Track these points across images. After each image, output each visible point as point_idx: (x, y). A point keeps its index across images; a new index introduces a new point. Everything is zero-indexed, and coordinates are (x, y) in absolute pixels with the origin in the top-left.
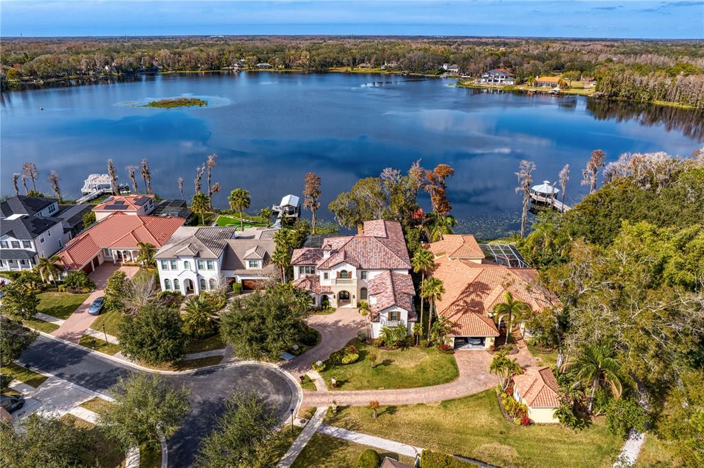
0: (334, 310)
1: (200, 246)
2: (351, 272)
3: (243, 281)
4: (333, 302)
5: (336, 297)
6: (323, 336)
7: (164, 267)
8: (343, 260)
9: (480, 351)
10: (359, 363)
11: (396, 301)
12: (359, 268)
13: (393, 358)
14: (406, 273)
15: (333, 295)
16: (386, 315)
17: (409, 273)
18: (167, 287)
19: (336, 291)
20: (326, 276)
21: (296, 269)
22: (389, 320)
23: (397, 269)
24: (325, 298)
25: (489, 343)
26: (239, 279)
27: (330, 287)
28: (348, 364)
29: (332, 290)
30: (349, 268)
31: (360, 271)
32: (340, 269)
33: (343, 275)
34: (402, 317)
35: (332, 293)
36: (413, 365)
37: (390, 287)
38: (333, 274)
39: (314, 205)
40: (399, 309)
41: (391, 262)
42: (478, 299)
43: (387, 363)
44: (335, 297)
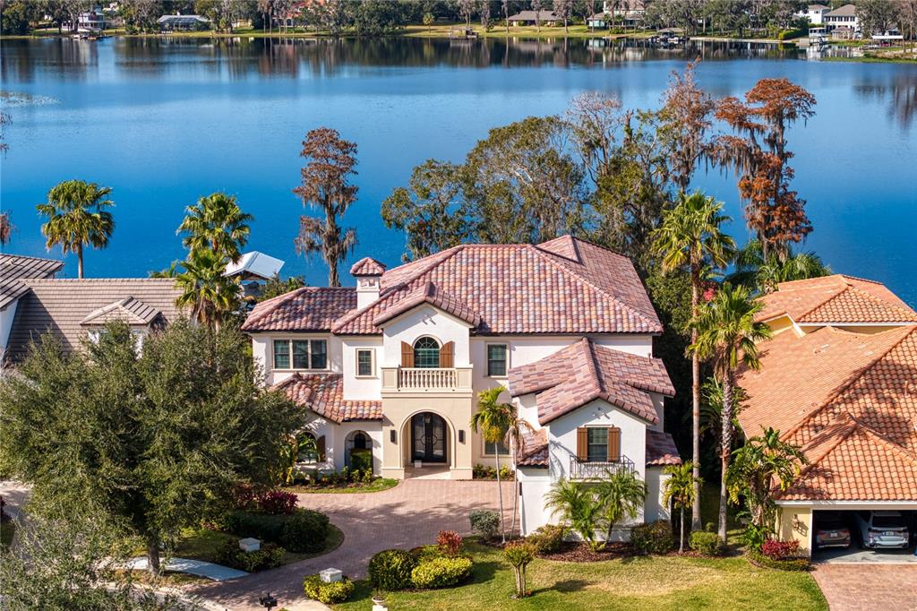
0: (391, 483)
2: (450, 345)
4: (388, 455)
5: (399, 437)
8: (423, 298)
10: (475, 588)
11: (601, 386)
12: (479, 330)
13: (591, 577)
14: (645, 350)
15: (387, 430)
16: (570, 440)
17: (656, 354)
19: (399, 415)
20: (364, 365)
21: (260, 350)
23: (614, 335)
24: (361, 443)
27: (377, 404)
28: (427, 587)
29: (386, 411)
30: (443, 328)
31: (483, 342)
32: (411, 335)
33: (426, 354)
34: (625, 450)
35: (381, 421)
36: (664, 590)
38: (387, 353)
39: (332, 239)
40: (614, 418)
41: (592, 312)
43: (571, 586)
44: (393, 439)
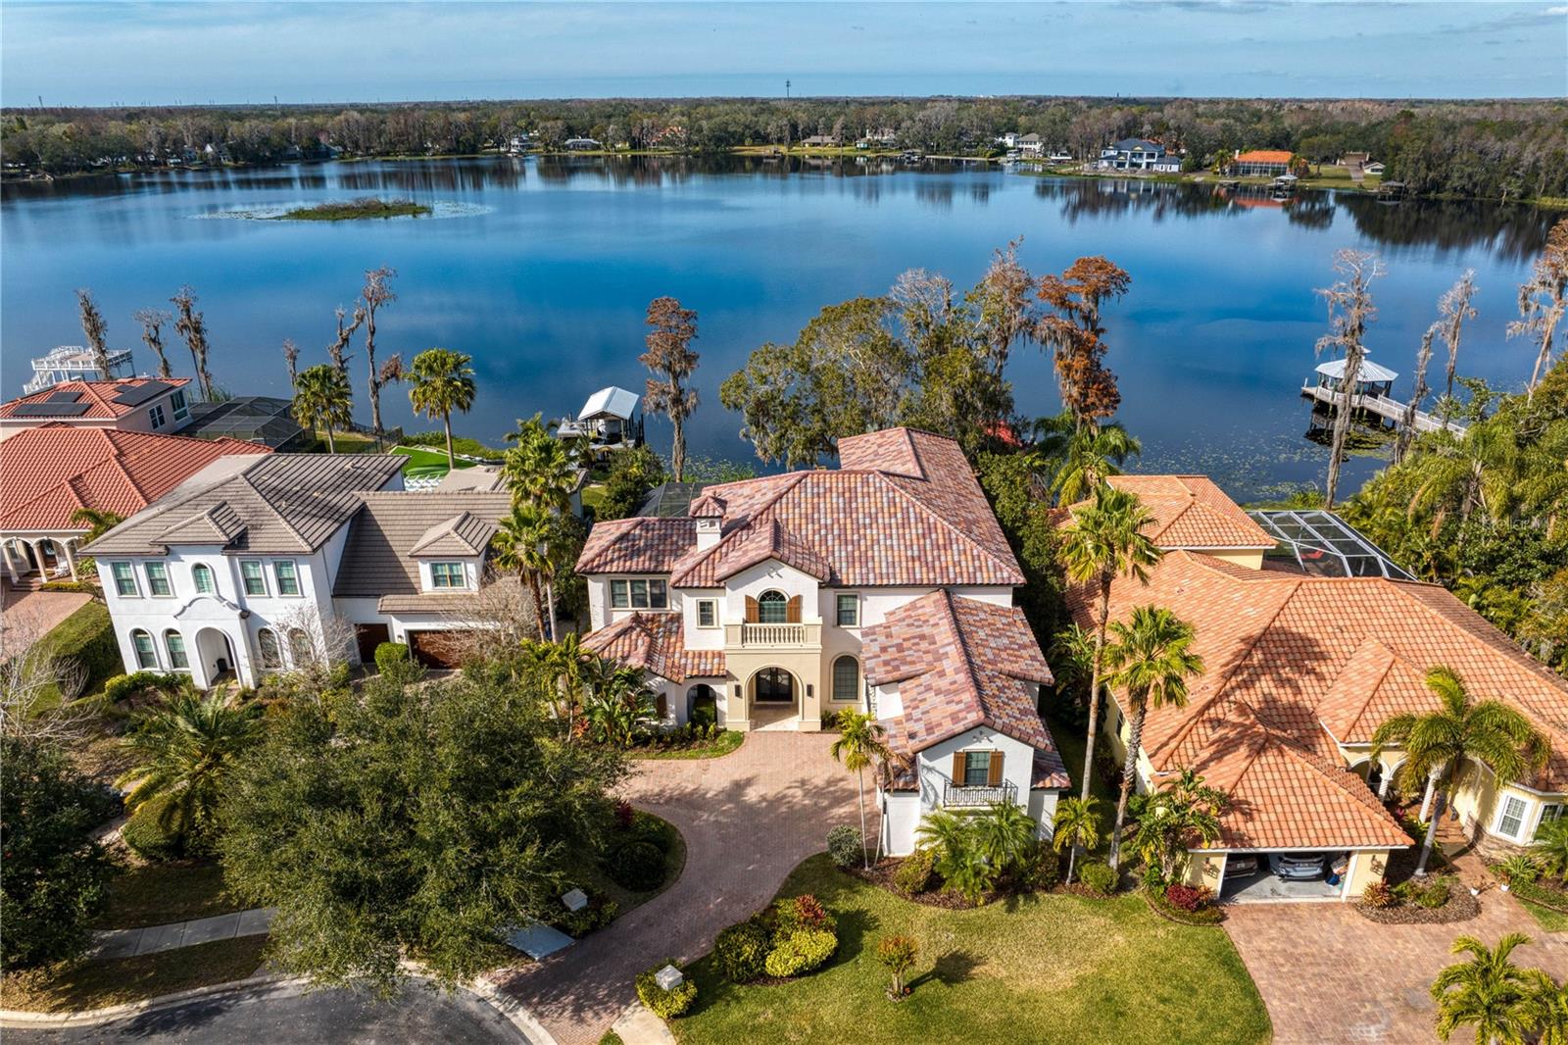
0: (738, 739)
1: (256, 512)
2: (798, 599)
3: (412, 635)
4: (732, 710)
5: (744, 691)
6: (692, 849)
7: (123, 587)
8: (767, 552)
9: (1325, 907)
10: (840, 973)
11: (986, 709)
12: (830, 582)
13: (976, 946)
14: (1005, 600)
15: (732, 685)
16: (946, 764)
17: (1015, 602)
18: (144, 658)
19: (745, 671)
20: (706, 614)
21: (596, 591)
22: (955, 785)
23: (973, 586)
24: (703, 697)
25: (1361, 876)
26: (399, 629)
27: (720, 655)
28: (791, 977)
29: (730, 665)
30: (790, 582)
31: (831, 594)
32: (756, 588)
33: (770, 608)
34: (1008, 774)
35: (727, 677)
36: (1065, 976)
37: (954, 651)
38: (730, 607)
39: (677, 401)
40: (998, 742)
41: (948, 558)
42: (1285, 696)
43: (954, 969)
44: (738, 693)
